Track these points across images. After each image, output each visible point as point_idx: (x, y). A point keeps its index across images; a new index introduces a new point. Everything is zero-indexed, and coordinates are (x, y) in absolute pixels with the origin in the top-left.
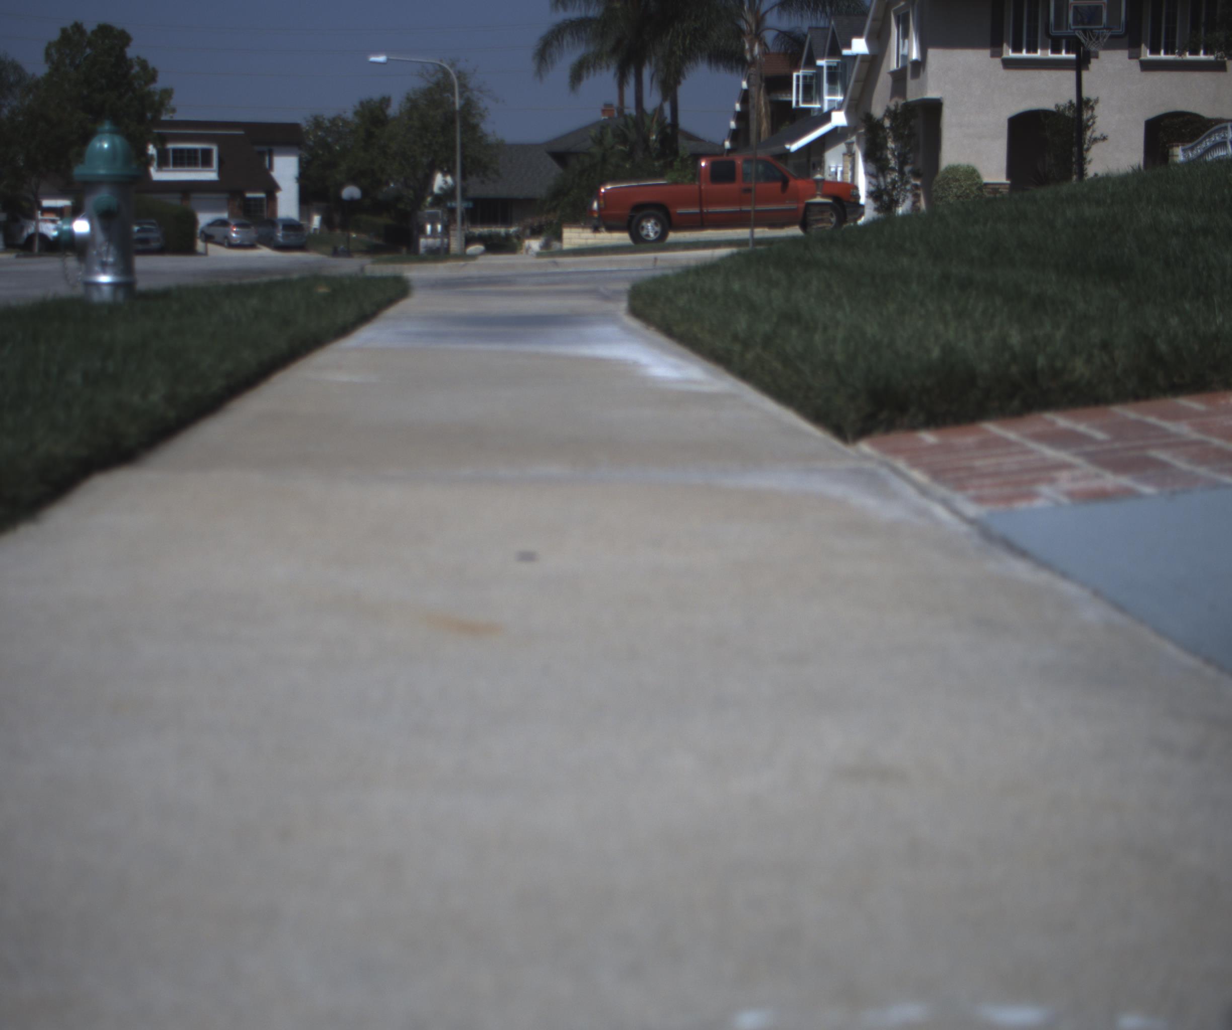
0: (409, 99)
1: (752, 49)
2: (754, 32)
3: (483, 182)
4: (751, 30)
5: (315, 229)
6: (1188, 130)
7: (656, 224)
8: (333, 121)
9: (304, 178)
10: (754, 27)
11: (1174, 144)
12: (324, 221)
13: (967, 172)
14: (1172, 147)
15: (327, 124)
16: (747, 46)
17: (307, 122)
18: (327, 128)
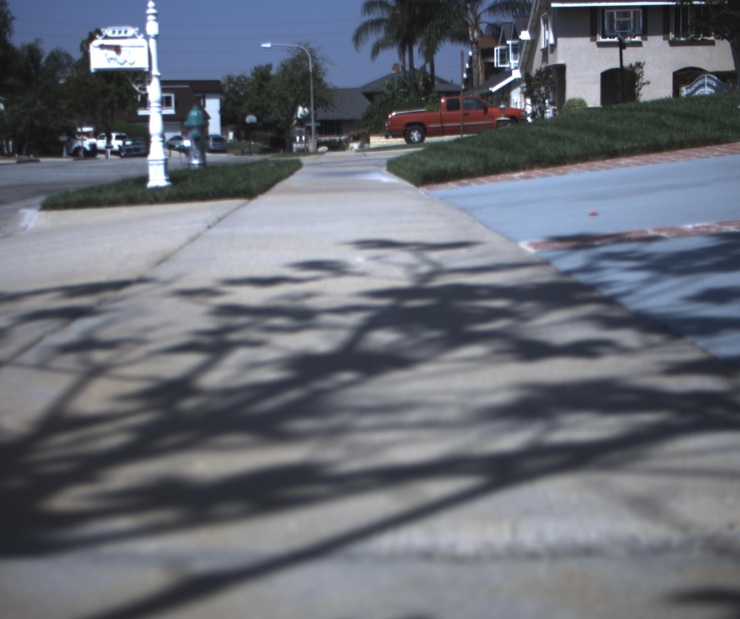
0: (283, 65)
1: (473, 35)
2: (474, 25)
3: (325, 111)
4: (472, 24)
5: (230, 140)
6: (689, 78)
7: (418, 133)
8: (239, 78)
9: (223, 111)
10: (474, 22)
11: (682, 85)
12: (236, 136)
13: (579, 102)
14: (681, 87)
15: (235, 80)
16: (470, 33)
17: (224, 79)
18: (236, 82)
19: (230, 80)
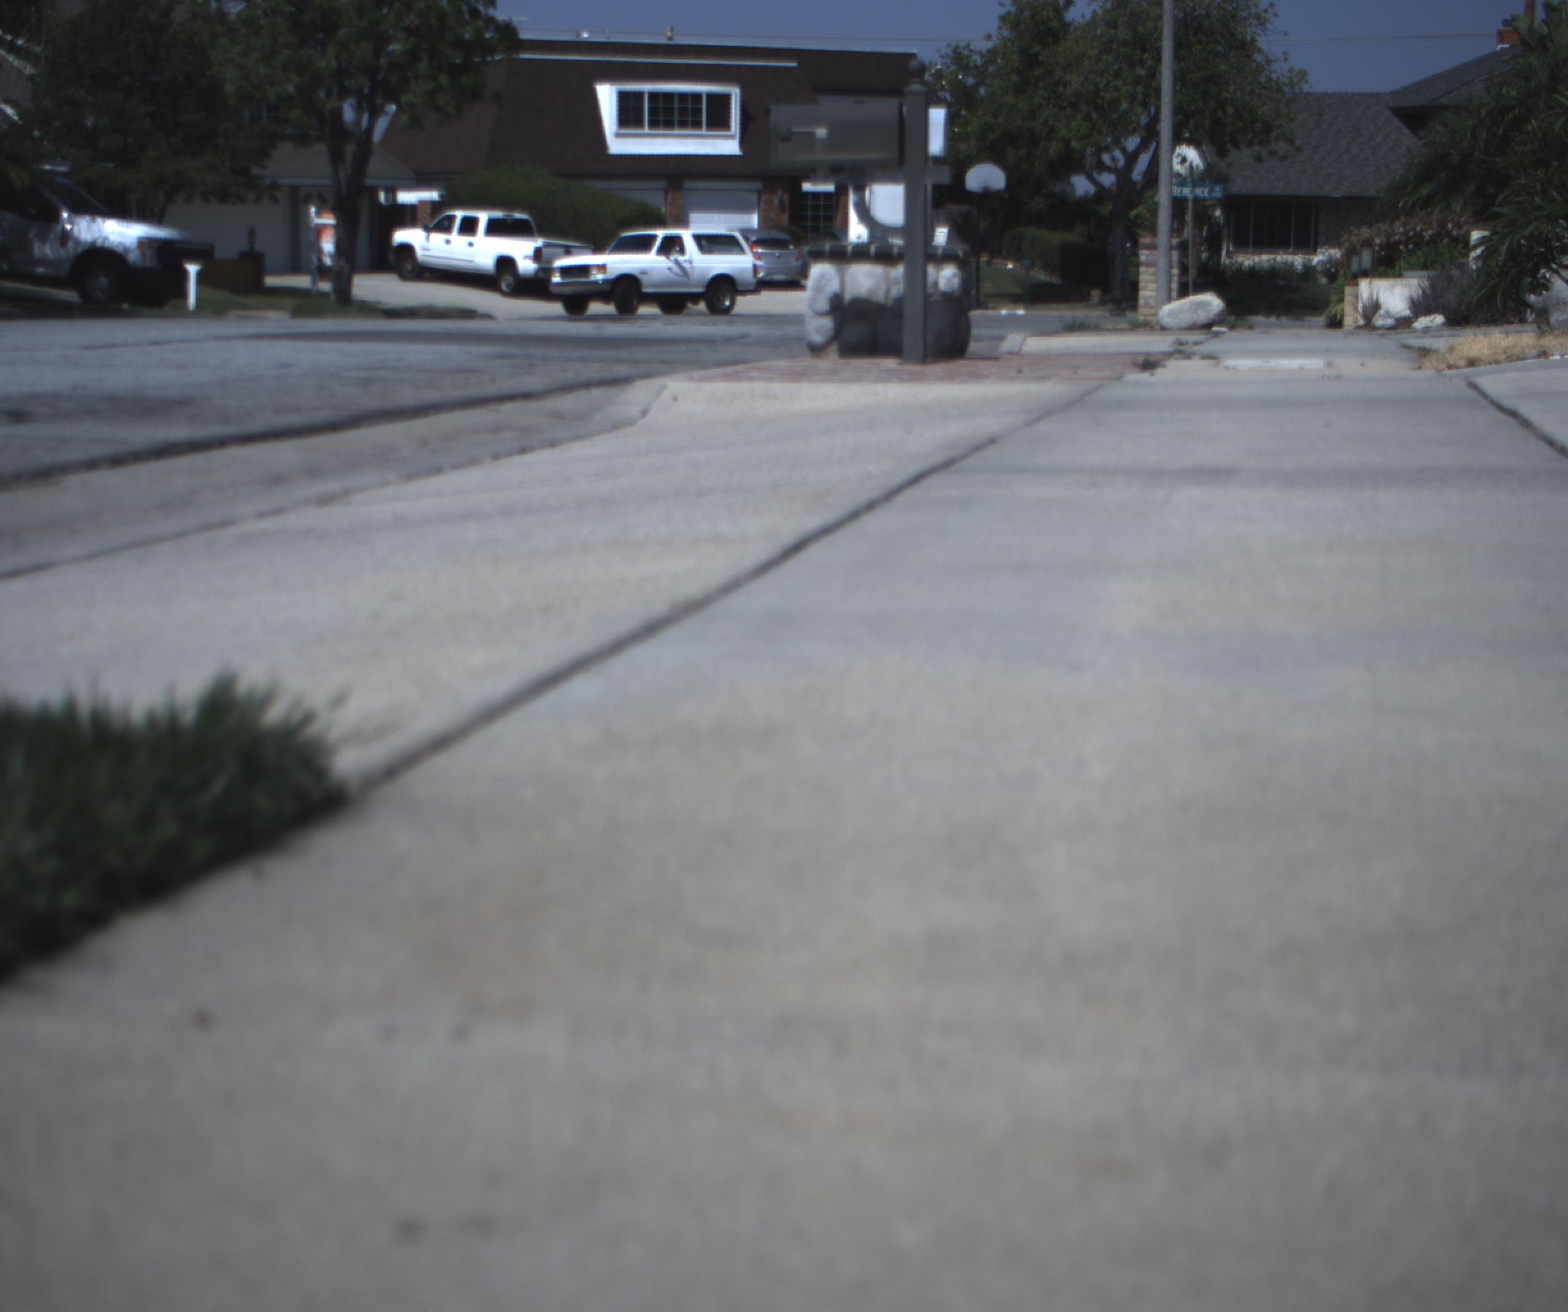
17: (942, 57)
18: (976, 67)
19: (959, 58)
